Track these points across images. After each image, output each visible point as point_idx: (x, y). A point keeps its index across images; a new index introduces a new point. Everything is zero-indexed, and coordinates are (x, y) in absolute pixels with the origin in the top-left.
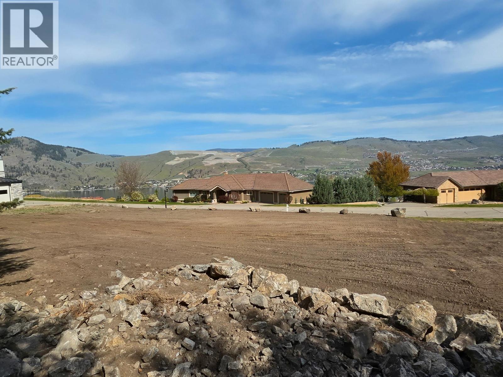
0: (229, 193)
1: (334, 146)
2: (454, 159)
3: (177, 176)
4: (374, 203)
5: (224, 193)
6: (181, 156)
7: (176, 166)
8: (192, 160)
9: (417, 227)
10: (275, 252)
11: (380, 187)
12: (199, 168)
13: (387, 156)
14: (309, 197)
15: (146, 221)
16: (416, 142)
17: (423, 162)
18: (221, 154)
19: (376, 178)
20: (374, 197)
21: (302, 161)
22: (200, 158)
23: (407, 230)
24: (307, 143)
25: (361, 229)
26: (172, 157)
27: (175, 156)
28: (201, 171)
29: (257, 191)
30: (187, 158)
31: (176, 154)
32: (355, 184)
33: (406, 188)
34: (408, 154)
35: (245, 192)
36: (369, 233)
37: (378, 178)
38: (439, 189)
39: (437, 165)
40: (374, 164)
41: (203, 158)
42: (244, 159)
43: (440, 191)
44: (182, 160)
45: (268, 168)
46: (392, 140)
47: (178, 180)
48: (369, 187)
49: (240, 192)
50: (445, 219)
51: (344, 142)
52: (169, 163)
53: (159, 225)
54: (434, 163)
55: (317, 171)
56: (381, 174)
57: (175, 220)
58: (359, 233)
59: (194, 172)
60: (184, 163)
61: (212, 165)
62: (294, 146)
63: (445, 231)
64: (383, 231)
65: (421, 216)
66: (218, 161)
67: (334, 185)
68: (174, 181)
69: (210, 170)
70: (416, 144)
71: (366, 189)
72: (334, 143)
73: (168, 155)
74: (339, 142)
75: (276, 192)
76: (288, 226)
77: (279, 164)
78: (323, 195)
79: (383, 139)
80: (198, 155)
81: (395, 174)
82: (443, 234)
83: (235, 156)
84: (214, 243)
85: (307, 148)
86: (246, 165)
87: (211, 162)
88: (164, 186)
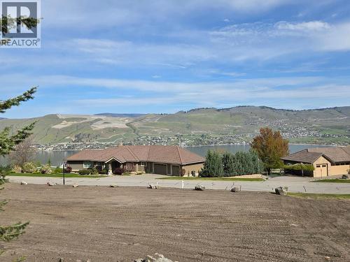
0: (124, 164)
1: (218, 113)
2: (327, 127)
3: (63, 140)
4: (259, 176)
5: (119, 164)
6: (68, 120)
7: (63, 130)
8: (80, 124)
9: (298, 207)
10: (186, 239)
11: (263, 160)
12: (87, 132)
13: (269, 131)
14: (200, 170)
15: (53, 202)
16: (292, 111)
17: (299, 130)
18: (109, 119)
19: (259, 152)
20: (259, 170)
21: (189, 127)
22: (88, 122)
23: (290, 210)
24: (193, 110)
25: (252, 209)
26: (59, 121)
27: (63, 120)
28: (89, 135)
29: (151, 163)
30: (75, 122)
31: (64, 118)
32: (241, 158)
33: (286, 162)
34: (285, 122)
35: (139, 163)
36: (259, 214)
37: (261, 151)
38: (315, 164)
39: (312, 133)
40: (257, 138)
41: (92, 123)
42: (132, 124)
43: (315, 166)
44: (70, 124)
45: (156, 132)
46: (271, 108)
47: (65, 144)
48: (254, 160)
49: (135, 163)
50: (320, 195)
51: (228, 109)
52: (54, 127)
53: (67, 206)
54: (309, 130)
55: (202, 136)
56: (264, 148)
57: (81, 200)
58: (252, 214)
59: (81, 136)
60: (71, 127)
61: (101, 130)
62: (181, 112)
63: (321, 212)
64: (271, 212)
65: (300, 191)
66: (107, 126)
67: (223, 159)
68: (60, 146)
69: (98, 135)
70: (292, 113)
71: (251, 163)
72: (219, 110)
73: (54, 119)
74: (223, 109)
75: (169, 165)
76: (188, 206)
77: (166, 129)
78: (213, 169)
79: (263, 107)
80: (86, 119)
81: (276, 148)
82: (320, 214)
83: (123, 121)
84: (129, 229)
85: (193, 115)
86: (135, 130)
87: (99, 126)
88: (49, 150)
